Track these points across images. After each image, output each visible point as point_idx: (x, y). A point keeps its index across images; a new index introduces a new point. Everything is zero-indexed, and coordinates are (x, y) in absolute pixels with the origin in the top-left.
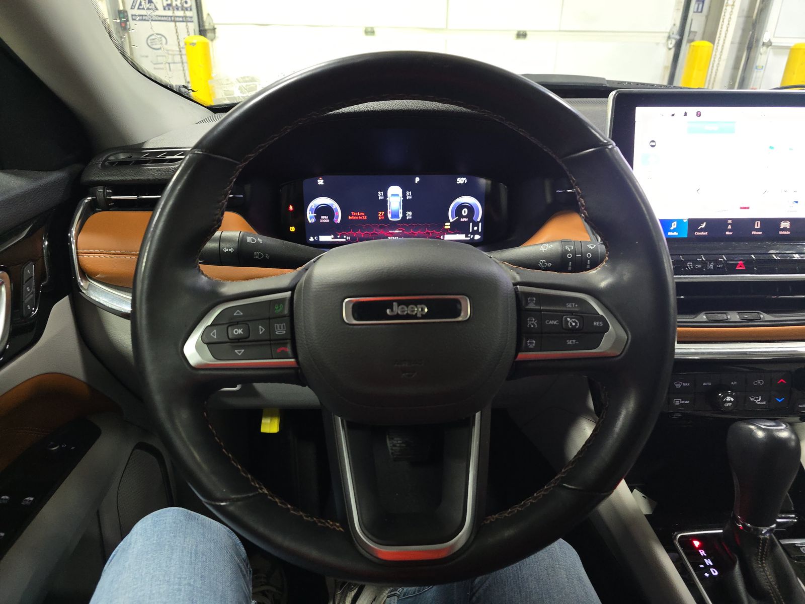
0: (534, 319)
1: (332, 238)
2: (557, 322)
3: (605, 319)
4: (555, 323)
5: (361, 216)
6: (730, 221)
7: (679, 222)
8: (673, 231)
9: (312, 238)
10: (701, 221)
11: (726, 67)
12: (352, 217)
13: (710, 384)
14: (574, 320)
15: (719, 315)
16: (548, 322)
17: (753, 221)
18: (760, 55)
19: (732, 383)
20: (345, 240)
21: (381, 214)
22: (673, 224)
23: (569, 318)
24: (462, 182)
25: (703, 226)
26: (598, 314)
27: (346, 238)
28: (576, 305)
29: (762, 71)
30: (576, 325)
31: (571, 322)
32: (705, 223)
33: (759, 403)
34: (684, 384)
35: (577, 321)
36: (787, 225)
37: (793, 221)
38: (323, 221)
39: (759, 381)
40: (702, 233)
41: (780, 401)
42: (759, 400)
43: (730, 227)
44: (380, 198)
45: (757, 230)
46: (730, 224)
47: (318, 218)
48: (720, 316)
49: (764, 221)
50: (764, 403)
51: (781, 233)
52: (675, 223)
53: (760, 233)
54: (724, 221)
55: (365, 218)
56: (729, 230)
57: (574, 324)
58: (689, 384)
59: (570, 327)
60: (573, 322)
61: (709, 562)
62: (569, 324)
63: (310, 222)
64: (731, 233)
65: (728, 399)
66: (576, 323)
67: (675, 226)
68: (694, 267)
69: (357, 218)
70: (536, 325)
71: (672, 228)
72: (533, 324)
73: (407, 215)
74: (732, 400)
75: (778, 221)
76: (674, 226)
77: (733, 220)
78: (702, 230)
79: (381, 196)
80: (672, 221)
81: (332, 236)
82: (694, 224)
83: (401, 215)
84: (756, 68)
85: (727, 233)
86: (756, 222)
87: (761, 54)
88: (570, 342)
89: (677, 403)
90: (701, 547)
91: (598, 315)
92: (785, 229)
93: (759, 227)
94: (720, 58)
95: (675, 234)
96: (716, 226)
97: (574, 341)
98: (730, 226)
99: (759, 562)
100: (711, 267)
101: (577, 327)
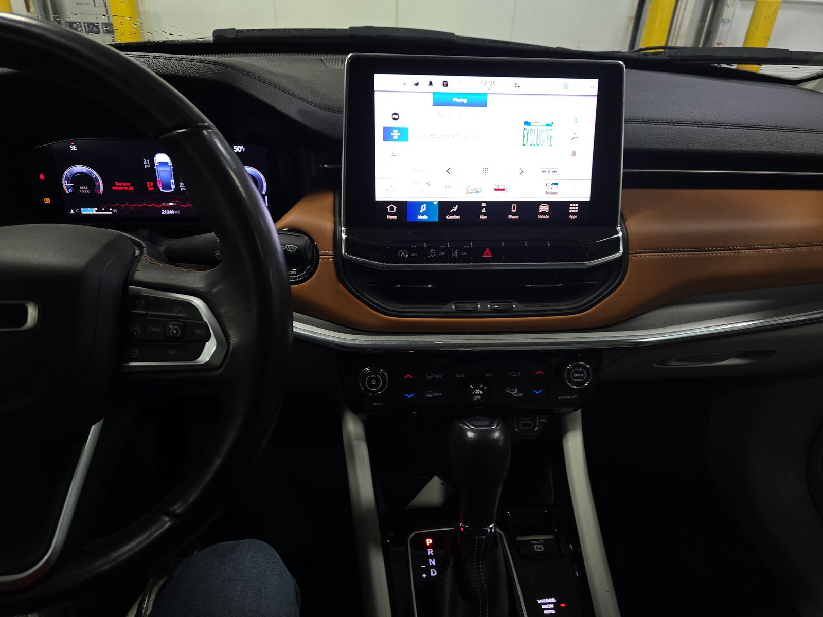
0: (137, 325)
1: (96, 211)
2: (160, 329)
3: (208, 326)
4: (158, 330)
5: (127, 186)
6: (484, 204)
7: (429, 204)
8: (422, 214)
9: (72, 210)
10: (452, 204)
11: (692, 19)
12: (117, 188)
13: (463, 376)
14: (176, 327)
15: (467, 305)
16: (151, 329)
17: (508, 204)
18: (727, 8)
19: (487, 375)
20: (111, 213)
21: (150, 185)
22: (422, 207)
23: (172, 324)
24: (240, 151)
25: (455, 209)
26: (203, 320)
27: (112, 211)
28: (183, 310)
29: (729, 24)
30: (177, 333)
31: (173, 329)
32: (457, 206)
33: (515, 395)
34: (436, 377)
35: (179, 328)
36: (544, 208)
37: (551, 204)
38: (83, 191)
39: (515, 373)
40: (455, 217)
41: (537, 393)
42: (516, 392)
43: (484, 211)
44: (146, 166)
45: (514, 214)
46: (484, 207)
47: (76, 188)
48: (469, 307)
49: (520, 204)
50: (521, 395)
51: (539, 217)
52: (425, 205)
53: (517, 217)
54: (478, 204)
55: (131, 188)
56: (484, 214)
57: (175, 332)
58: (441, 376)
59: (172, 335)
60: (175, 329)
61: (432, 562)
62: (171, 332)
63: (68, 192)
64: (485, 217)
65: (477, 392)
66: (177, 331)
67: (425, 209)
68: (437, 255)
69: (123, 189)
70: (139, 332)
71: (421, 211)
72: (136, 331)
73: (180, 186)
74: (482, 393)
75: (538, 204)
76: (423, 209)
77: (488, 202)
78: (454, 214)
79: (147, 164)
80: (422, 203)
81: (96, 209)
82: (445, 206)
83: (173, 187)
84: (723, 21)
85: (482, 217)
86: (513, 205)
87: (728, 6)
88: (171, 352)
89: (430, 396)
90: (431, 546)
91: (201, 322)
92: (544, 213)
93: (515, 211)
94: (685, 9)
95: (425, 217)
96: (469, 208)
97: (176, 351)
98: (484, 209)
99: (475, 563)
100: (456, 254)
101: (178, 335)
